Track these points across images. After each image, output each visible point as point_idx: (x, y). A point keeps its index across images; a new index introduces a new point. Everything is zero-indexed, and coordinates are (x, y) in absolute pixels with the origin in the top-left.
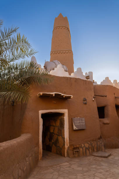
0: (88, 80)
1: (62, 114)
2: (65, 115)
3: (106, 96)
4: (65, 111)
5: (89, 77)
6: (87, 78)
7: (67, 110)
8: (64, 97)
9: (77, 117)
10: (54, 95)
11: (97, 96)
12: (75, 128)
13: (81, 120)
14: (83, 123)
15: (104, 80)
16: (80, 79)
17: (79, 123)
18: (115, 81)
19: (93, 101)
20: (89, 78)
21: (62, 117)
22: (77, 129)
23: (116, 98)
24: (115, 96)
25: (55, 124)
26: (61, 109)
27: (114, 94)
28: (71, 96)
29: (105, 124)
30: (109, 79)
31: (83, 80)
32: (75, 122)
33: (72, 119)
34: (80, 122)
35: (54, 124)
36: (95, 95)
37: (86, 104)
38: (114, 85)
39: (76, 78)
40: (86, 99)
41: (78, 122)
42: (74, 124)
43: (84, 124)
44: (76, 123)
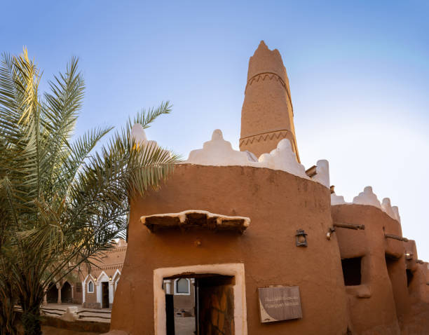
0: (314, 179)
1: (229, 279)
2: (236, 282)
3: (363, 228)
4: (237, 269)
5: (313, 171)
6: (309, 173)
7: (243, 265)
8: (219, 222)
9: (275, 285)
10: (182, 220)
11: (338, 226)
12: (265, 317)
13: (285, 295)
14: (294, 301)
15: (360, 194)
16: (286, 174)
17: (282, 301)
18: (387, 201)
19: (329, 239)
20: (315, 173)
21: (230, 286)
22: (272, 320)
23: (386, 237)
24: (386, 233)
25: (220, 304)
26: (221, 262)
27: (384, 228)
28: (243, 221)
29: (360, 298)
30: (374, 192)
31: (297, 178)
32: (268, 300)
33: (257, 290)
34: (284, 298)
35: (218, 307)
36: (334, 226)
37: (304, 246)
38: (383, 208)
39: (272, 170)
40: (306, 232)
41: (278, 299)
42: (261, 307)
43: (297, 304)
44: (272, 303)
